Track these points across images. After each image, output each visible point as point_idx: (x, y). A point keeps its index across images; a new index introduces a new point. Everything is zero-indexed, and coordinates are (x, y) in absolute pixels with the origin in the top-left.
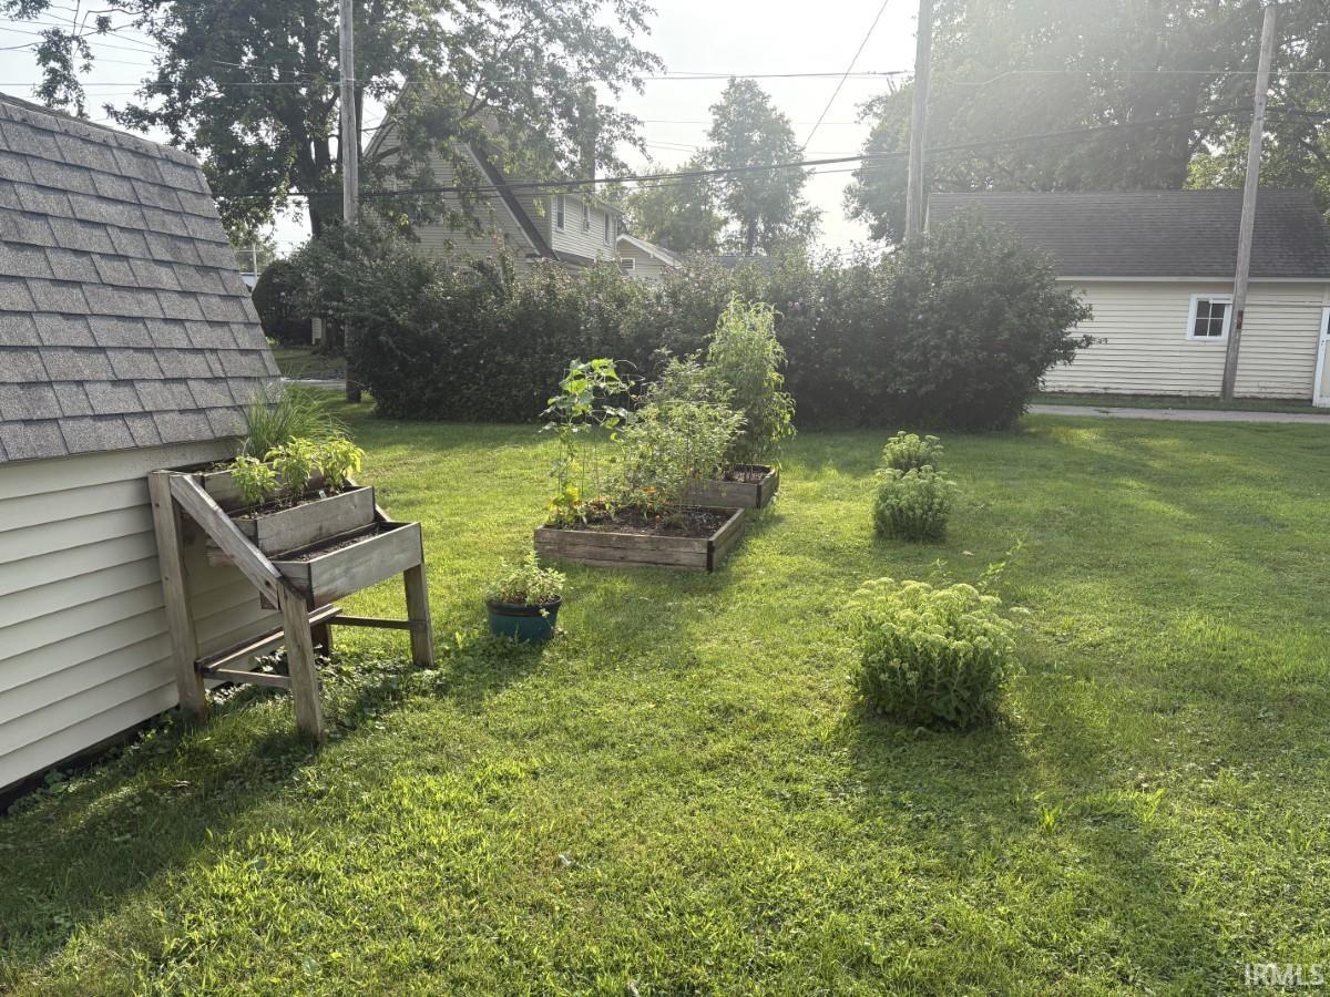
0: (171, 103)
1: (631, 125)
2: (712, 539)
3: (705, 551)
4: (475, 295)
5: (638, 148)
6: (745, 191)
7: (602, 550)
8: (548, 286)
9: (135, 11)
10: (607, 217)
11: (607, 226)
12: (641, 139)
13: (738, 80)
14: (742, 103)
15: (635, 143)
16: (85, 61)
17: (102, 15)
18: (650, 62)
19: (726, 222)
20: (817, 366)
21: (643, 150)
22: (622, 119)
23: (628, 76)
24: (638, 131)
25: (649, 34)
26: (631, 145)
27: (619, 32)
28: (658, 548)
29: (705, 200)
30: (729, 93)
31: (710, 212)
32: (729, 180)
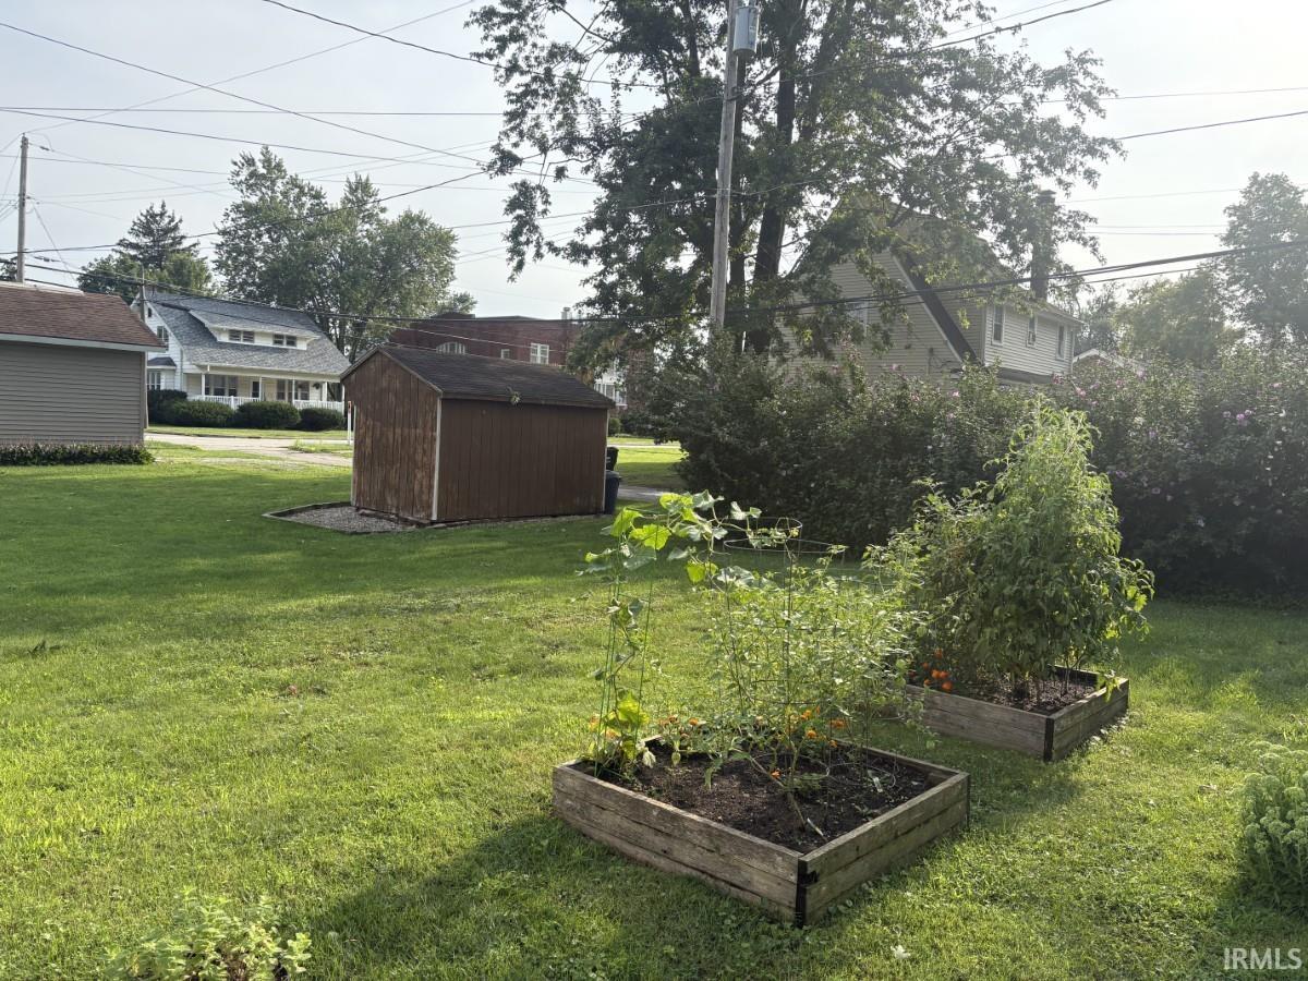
0: (606, 239)
1: (1081, 224)
2: (808, 858)
3: (794, 878)
4: (817, 411)
5: (1089, 249)
6: (1268, 300)
7: (640, 829)
8: (900, 397)
9: (585, 159)
10: (1061, 330)
11: (1061, 338)
12: (1092, 238)
13: (1262, 176)
14: (1268, 201)
15: (1085, 244)
16: (544, 207)
17: (560, 165)
18: (1106, 148)
19: (1242, 333)
20: (1280, 511)
21: (1095, 251)
22: (1070, 217)
23: (1080, 168)
24: (1089, 230)
25: (1103, 117)
26: (1080, 246)
27: (1067, 120)
28: (718, 848)
29: (1217, 311)
30: (1250, 192)
31: (1220, 324)
32: (1247, 287)
